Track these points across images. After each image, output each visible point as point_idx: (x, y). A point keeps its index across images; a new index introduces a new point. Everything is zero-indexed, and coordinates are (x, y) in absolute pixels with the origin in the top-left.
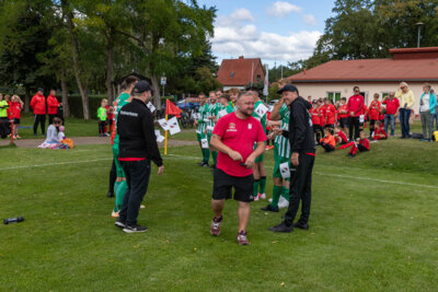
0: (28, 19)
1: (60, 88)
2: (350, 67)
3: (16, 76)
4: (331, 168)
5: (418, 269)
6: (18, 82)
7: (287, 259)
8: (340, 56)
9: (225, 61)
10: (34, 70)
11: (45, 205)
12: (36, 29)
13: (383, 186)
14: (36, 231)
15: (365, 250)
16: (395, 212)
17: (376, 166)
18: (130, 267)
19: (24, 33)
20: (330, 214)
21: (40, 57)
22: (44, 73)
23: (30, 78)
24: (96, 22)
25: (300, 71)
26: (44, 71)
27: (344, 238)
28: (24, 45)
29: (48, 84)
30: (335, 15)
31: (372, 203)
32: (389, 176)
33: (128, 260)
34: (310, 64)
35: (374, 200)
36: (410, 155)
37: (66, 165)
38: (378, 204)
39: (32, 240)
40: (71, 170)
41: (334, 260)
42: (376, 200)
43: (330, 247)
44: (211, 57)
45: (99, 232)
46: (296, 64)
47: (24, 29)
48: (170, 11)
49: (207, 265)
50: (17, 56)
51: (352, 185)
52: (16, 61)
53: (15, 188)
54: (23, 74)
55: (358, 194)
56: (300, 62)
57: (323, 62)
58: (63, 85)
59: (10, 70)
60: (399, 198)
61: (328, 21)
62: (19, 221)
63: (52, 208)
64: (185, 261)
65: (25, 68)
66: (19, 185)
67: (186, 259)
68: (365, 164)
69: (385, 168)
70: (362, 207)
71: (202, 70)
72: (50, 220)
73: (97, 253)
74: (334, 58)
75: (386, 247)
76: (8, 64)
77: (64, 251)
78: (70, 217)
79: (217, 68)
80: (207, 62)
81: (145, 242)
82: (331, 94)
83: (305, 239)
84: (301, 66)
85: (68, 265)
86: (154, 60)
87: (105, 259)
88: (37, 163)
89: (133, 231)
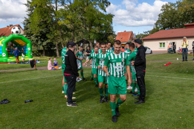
0: (43, 22)
2: (169, 32)
3: (39, 42)
4: (161, 74)
6: (40, 45)
7: (141, 117)
8: (164, 28)
9: (118, 33)
10: (46, 40)
11: (43, 94)
12: (45, 25)
13: (184, 81)
14: (37, 106)
15: (177, 112)
16: (190, 93)
17: (181, 72)
18: (72, 122)
19: (41, 27)
20: (161, 95)
23: (45, 43)
25: (149, 35)
26: (48, 41)
27: (168, 106)
28: (42, 31)
30: (162, 12)
31: (180, 89)
32: (187, 76)
33: (72, 119)
34: (152, 32)
35: (180, 88)
38: (182, 89)
39: (34, 110)
40: (56, 78)
41: (163, 117)
42: (181, 88)
43: (161, 111)
44: (113, 32)
45: (61, 106)
46: (147, 32)
47: (41, 25)
48: (94, 15)
49: (105, 121)
50: (39, 36)
51: (171, 81)
52: (39, 37)
53: (33, 87)
54: (42, 41)
55: (173, 85)
56: (149, 31)
57: (157, 31)
58: (57, 46)
59: (37, 41)
60: (192, 86)
61: (159, 15)
62: (30, 101)
63: (45, 95)
64: (96, 119)
65: (42, 40)
66: (35, 86)
67: (96, 118)
68: (176, 71)
69: (185, 73)
70: (175, 91)
71: (110, 37)
72: (43, 100)
73: (59, 116)
74: (161, 29)
75: (187, 110)
76: (36, 39)
77: (46, 115)
78: (51, 99)
79: (116, 36)
80: (112, 34)
81: (80, 110)
82: (161, 43)
83: (150, 107)
84: (149, 33)
85: (46, 122)
86: (90, 34)
87: (62, 119)
88: (44, 76)
89: (70, 105)
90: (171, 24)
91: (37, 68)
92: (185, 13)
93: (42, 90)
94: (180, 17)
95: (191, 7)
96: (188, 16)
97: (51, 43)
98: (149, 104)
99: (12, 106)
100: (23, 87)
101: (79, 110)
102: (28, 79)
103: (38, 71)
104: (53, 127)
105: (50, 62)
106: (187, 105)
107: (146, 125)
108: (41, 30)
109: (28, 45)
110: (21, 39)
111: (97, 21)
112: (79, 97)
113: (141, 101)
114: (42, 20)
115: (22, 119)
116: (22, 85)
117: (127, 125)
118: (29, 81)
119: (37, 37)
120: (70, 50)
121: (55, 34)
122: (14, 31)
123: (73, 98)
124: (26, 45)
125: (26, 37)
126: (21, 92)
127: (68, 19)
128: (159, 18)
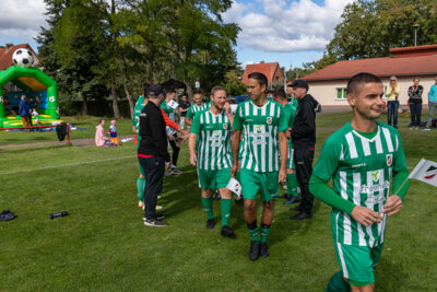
0: (82, 38)
2: (356, 65)
3: (75, 85)
6: (77, 90)
7: (306, 249)
8: (347, 57)
9: (248, 66)
10: (89, 80)
11: (89, 199)
14: (77, 225)
18: (159, 261)
19: (79, 50)
21: (94, 69)
22: (97, 82)
23: (87, 87)
24: (138, 38)
25: (313, 71)
26: (95, 82)
28: (81, 60)
30: (343, 20)
33: (157, 254)
34: (320, 65)
36: (415, 142)
37: (112, 161)
39: (72, 234)
40: (116, 165)
44: (236, 63)
45: (133, 225)
46: (309, 65)
47: (79, 47)
48: (198, 26)
49: (230, 257)
50: (75, 70)
52: (75, 73)
53: (65, 183)
54: (82, 82)
56: (313, 63)
57: (332, 63)
58: (113, 92)
59: (70, 81)
61: (338, 27)
62: (63, 216)
64: (209, 252)
65: (82, 78)
66: (70, 181)
71: (230, 75)
72: (91, 213)
73: (129, 246)
74: (341, 59)
76: (68, 76)
77: (99, 245)
78: (109, 210)
79: (243, 72)
80: (234, 68)
81: (174, 234)
82: (340, 90)
83: (323, 227)
84: (313, 67)
85: (100, 260)
86: (187, 68)
87: (135, 253)
88: (88, 160)
89: (152, 224)
90: (362, 47)
91: (72, 142)
92: (392, 24)
93: (87, 190)
94: (383, 33)
95: (406, 12)
96: (399, 30)
97: (100, 85)
98: (321, 221)
99: (23, 226)
100: (43, 183)
101: (172, 234)
102: (53, 166)
103: (74, 149)
104: (118, 270)
105: (99, 128)
107: (319, 265)
108: (78, 57)
109: (51, 90)
110: (34, 76)
111: (202, 39)
112: (170, 205)
113: (304, 214)
114: (81, 35)
115: (47, 254)
116: (40, 179)
117: (277, 266)
118: (55, 170)
119: (69, 71)
120: (150, 103)
121: (111, 66)
122: (18, 57)
123: (158, 208)
124: (45, 90)
125: (44, 71)
126: (40, 194)
127: (139, 33)
128: (336, 35)
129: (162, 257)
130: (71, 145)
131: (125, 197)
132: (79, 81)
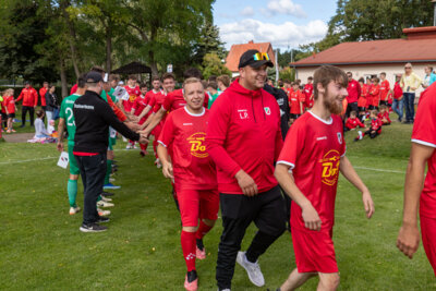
0: (25, 9)
1: (60, 79)
2: (364, 48)
3: (15, 68)
5: (387, 270)
6: (17, 74)
8: (353, 38)
9: (235, 47)
10: (33, 61)
11: (13, 204)
12: (32, 20)
16: (381, 204)
17: (375, 154)
18: (78, 271)
19: (21, 25)
21: (39, 48)
23: (29, 69)
24: (91, 9)
25: (312, 54)
26: (42, 63)
28: (22, 37)
29: (48, 75)
32: (387, 164)
33: (79, 264)
34: (322, 46)
37: (49, 160)
44: (219, 43)
45: (58, 233)
46: (307, 47)
47: (19, 21)
49: (160, 268)
50: (15, 49)
52: (15, 53)
54: (23, 65)
56: (311, 45)
57: (334, 44)
58: (63, 76)
59: (9, 62)
60: (389, 189)
64: (139, 263)
65: (24, 60)
67: (140, 261)
68: (364, 152)
69: (384, 155)
70: (347, 199)
71: (210, 57)
72: (12, 220)
73: (48, 256)
74: (347, 40)
75: (361, 244)
76: (6, 56)
77: (15, 254)
78: (34, 217)
79: (227, 53)
80: (216, 48)
81: (104, 242)
84: (312, 49)
85: (12, 271)
86: (153, 49)
87: (54, 263)
88: (21, 159)
89: (89, 229)
90: (371, 27)
91: (4, 137)
93: (13, 194)
94: (394, 9)
96: (415, 6)
101: (100, 244)
103: (7, 146)
106: (362, 233)
108: (19, 33)
111: (171, 13)
127: (93, 3)
128: (338, 11)
129: (83, 268)
130: (3, 141)
131: (56, 202)
132: (20, 62)
